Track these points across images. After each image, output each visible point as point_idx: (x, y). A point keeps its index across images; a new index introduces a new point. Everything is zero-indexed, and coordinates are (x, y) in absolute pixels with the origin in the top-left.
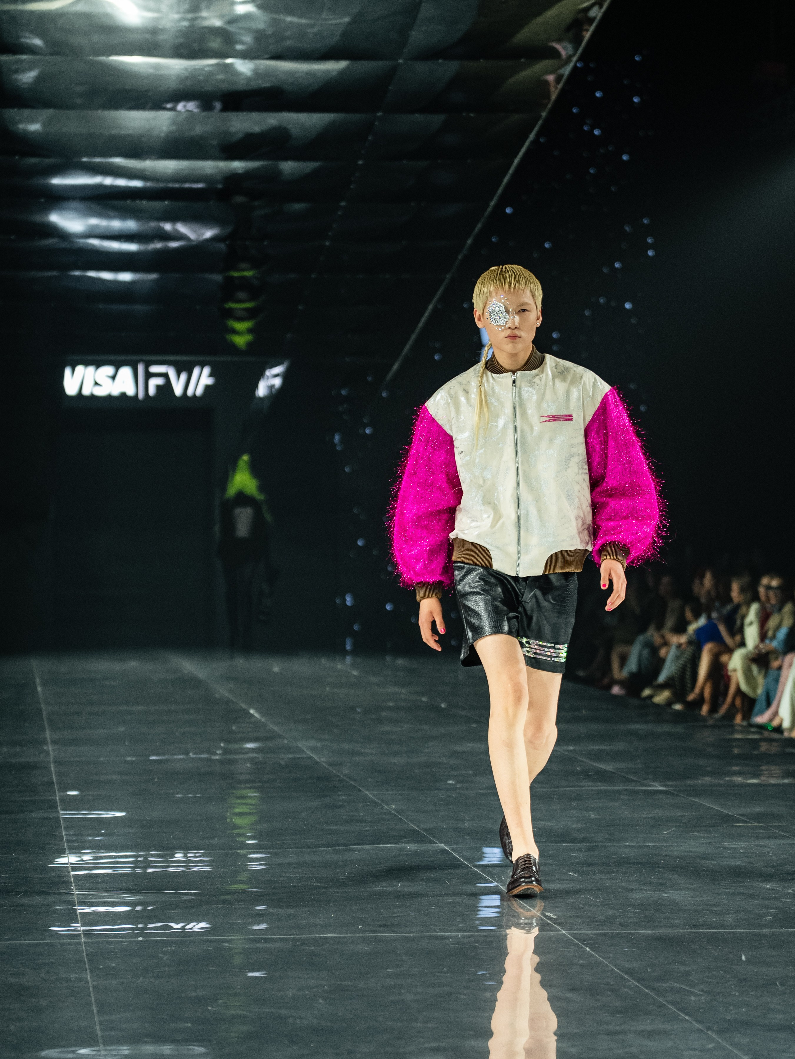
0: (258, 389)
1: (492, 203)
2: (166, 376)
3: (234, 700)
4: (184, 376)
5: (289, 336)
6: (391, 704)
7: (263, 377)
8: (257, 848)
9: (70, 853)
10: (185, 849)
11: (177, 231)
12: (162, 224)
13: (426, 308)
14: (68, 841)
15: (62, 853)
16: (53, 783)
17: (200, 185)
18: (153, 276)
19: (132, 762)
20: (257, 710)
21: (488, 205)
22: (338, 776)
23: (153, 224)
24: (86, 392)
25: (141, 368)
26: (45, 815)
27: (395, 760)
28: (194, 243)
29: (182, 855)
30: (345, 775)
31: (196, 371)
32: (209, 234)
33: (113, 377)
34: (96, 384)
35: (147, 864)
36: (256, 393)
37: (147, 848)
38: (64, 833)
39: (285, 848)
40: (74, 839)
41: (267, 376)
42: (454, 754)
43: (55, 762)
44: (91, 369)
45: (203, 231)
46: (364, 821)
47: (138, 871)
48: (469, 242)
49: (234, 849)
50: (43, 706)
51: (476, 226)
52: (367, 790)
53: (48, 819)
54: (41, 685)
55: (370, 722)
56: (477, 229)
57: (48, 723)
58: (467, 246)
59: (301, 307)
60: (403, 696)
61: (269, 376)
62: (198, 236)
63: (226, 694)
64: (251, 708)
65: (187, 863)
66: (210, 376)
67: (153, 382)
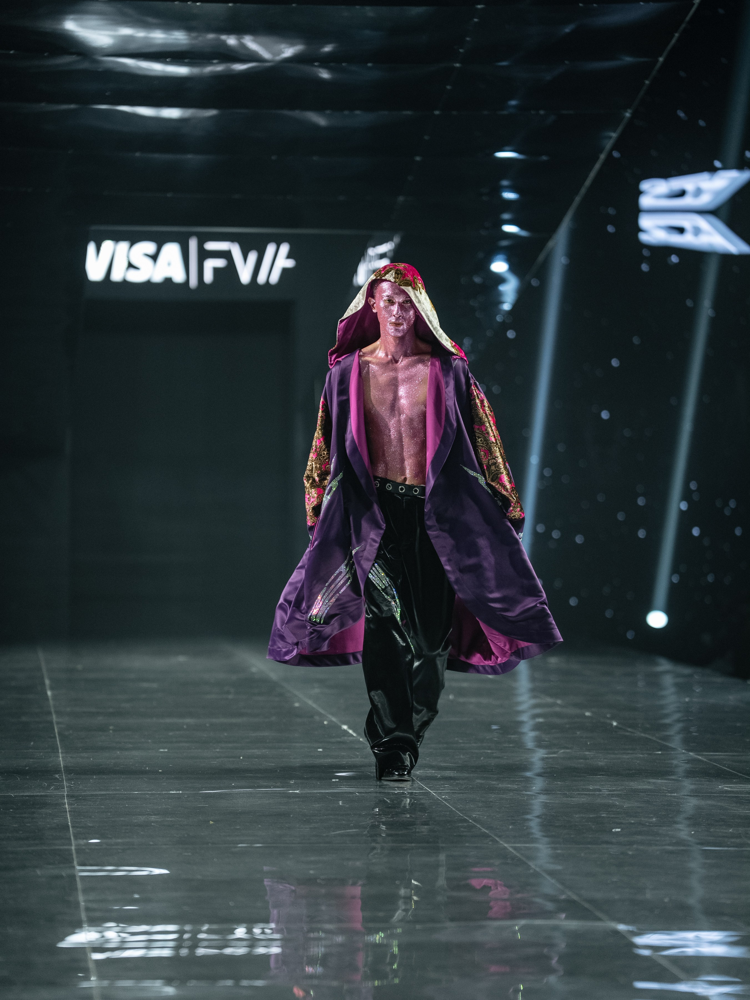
0: (356, 275)
2: (227, 255)
3: (320, 710)
4: (253, 257)
5: (401, 199)
7: (364, 258)
10: (250, 922)
11: (244, 46)
12: (223, 37)
14: (87, 909)
15: (76, 927)
16: (68, 826)
18: (212, 112)
19: (178, 797)
22: (466, 821)
23: (211, 36)
24: (116, 276)
25: (193, 244)
26: (56, 872)
28: (268, 64)
29: (244, 931)
30: (475, 820)
31: (271, 249)
32: (288, 52)
33: (154, 257)
34: (130, 266)
35: (195, 943)
36: (354, 281)
37: (197, 921)
38: (81, 898)
40: (95, 906)
41: (370, 256)
42: (632, 794)
43: (69, 797)
44: (123, 246)
45: (283, 46)
47: (184, 952)
48: (661, 59)
50: (54, 718)
51: (673, 36)
52: (504, 842)
53: (59, 877)
54: (52, 689)
55: (511, 745)
56: (673, 41)
57: (61, 741)
58: (658, 65)
59: (418, 158)
60: (557, 709)
61: (372, 257)
62: (275, 54)
63: (310, 702)
64: (345, 724)
65: (253, 942)
66: (289, 256)
67: (210, 264)
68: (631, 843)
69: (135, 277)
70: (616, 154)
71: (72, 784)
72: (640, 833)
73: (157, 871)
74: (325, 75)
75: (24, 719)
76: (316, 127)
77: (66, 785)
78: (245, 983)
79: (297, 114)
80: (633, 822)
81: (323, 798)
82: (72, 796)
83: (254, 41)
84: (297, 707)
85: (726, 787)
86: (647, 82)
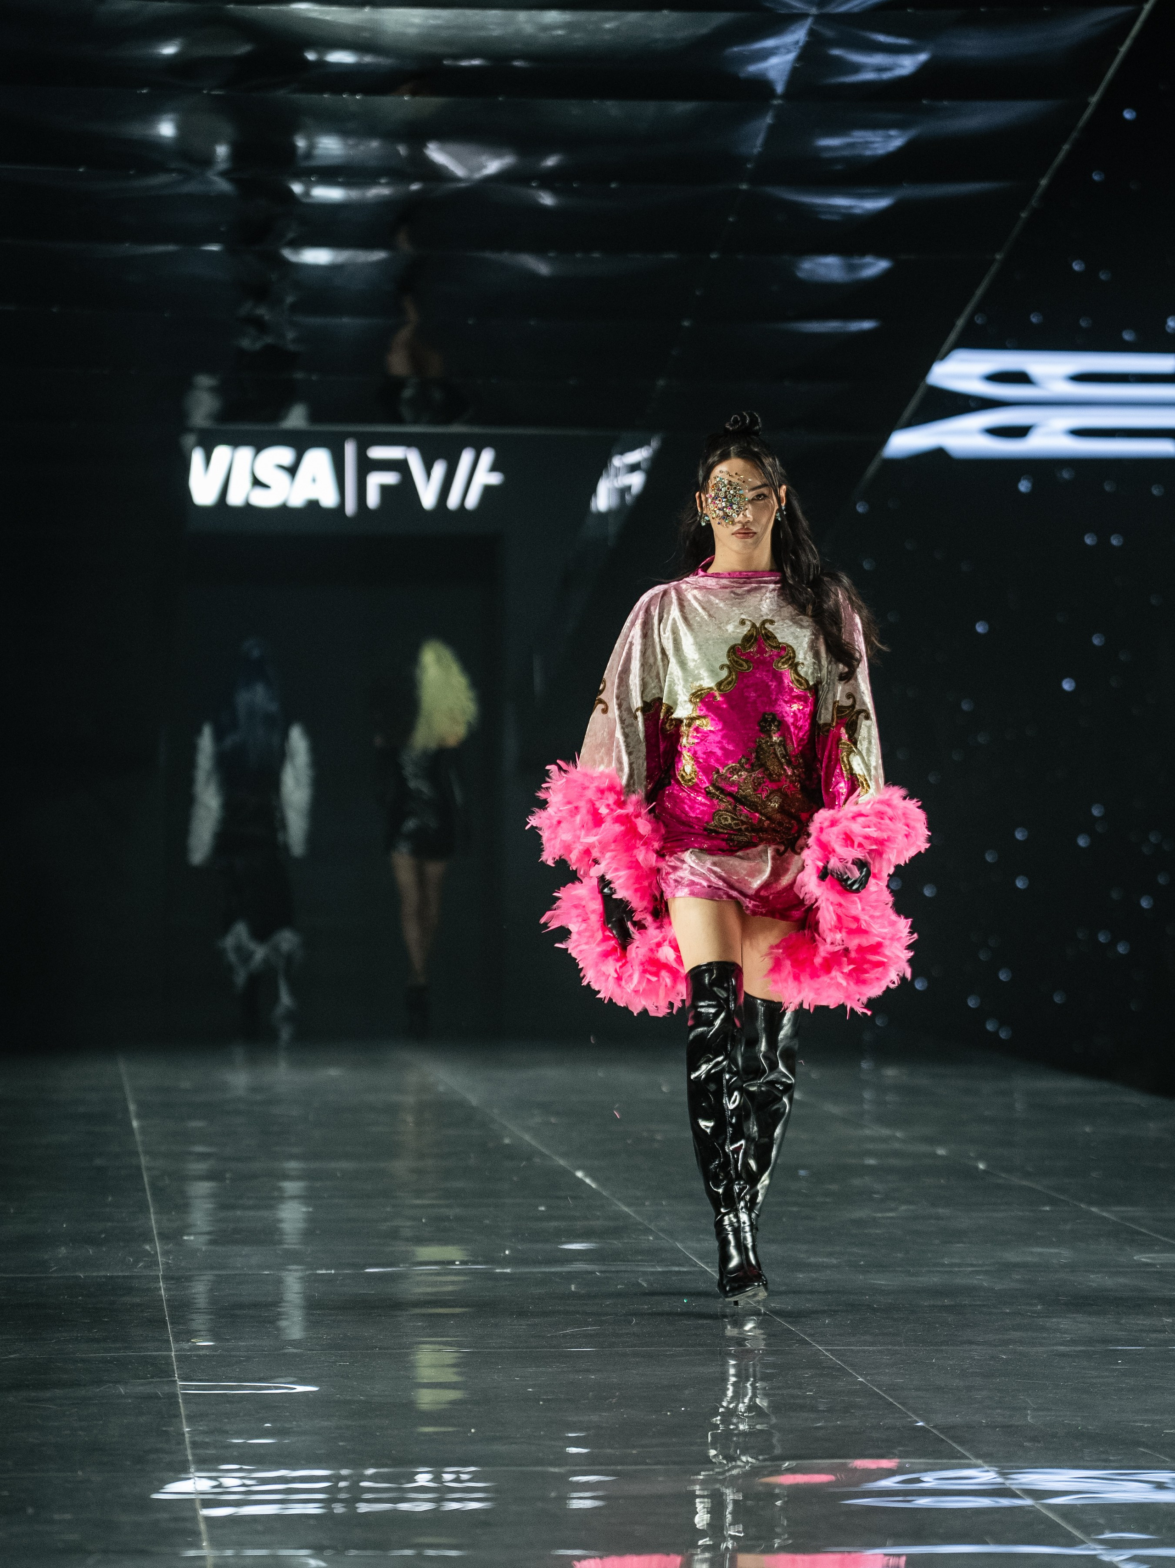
0: (596, 495)
1: (1094, 99)
2: (401, 466)
3: (544, 1150)
4: (439, 469)
5: (661, 383)
6: (872, 1162)
7: (607, 470)
8: (589, 1464)
9: (198, 1470)
10: (437, 1464)
13: (953, 325)
14: (195, 1445)
15: (180, 1471)
16: (164, 1321)
17: (476, 62)
18: (378, 255)
19: (330, 1279)
20: (589, 1172)
21: (1087, 104)
23: (380, 147)
24: (235, 499)
25: (350, 450)
26: (149, 1390)
27: (881, 1280)
28: (463, 185)
29: (429, 1476)
31: (466, 457)
32: (493, 166)
33: (292, 470)
34: (257, 483)
35: (356, 1495)
36: (592, 504)
37: (358, 1462)
38: (186, 1429)
39: (647, 1464)
40: (207, 1440)
41: (612, 470)
42: (1007, 1269)
43: (166, 1278)
44: (245, 453)
45: (484, 158)
46: (813, 1409)
47: (339, 1509)
48: (1044, 182)
49: (543, 1465)
50: (144, 1161)
51: (1060, 149)
52: (818, 1342)
53: (153, 1397)
54: (139, 1116)
55: (828, 1200)
56: (1061, 155)
57: (153, 1194)
58: (1039, 191)
59: (686, 324)
60: (897, 1146)
61: (619, 468)
62: (471, 170)
63: (527, 1137)
64: (579, 1168)
65: (441, 1493)
66: (494, 468)
67: (376, 480)
68: (1006, 1343)
69: (263, 499)
70: (979, 320)
71: (170, 1259)
72: (1018, 1328)
73: (300, 1389)
74: (547, 200)
75: (98, 1162)
76: (534, 277)
77: (161, 1261)
78: (431, 1552)
79: (505, 257)
80: (1008, 1311)
81: (546, 1279)
82: (172, 1278)
83: (442, 150)
84: (507, 1145)
85: (1144, 1258)
86: (1023, 215)
